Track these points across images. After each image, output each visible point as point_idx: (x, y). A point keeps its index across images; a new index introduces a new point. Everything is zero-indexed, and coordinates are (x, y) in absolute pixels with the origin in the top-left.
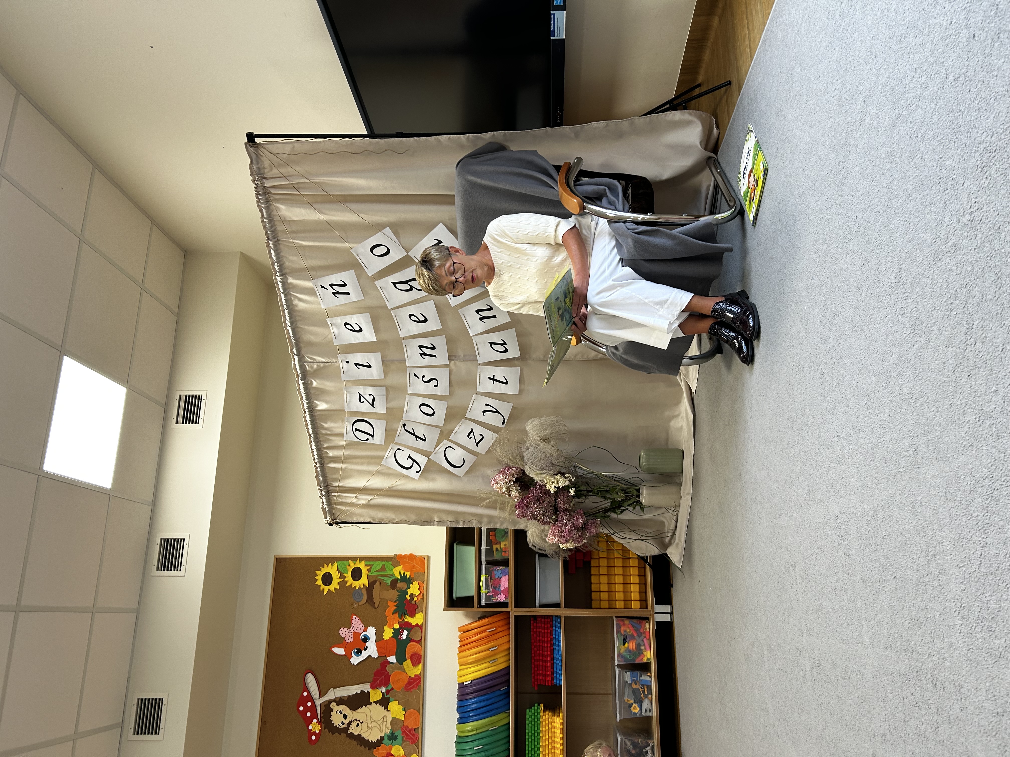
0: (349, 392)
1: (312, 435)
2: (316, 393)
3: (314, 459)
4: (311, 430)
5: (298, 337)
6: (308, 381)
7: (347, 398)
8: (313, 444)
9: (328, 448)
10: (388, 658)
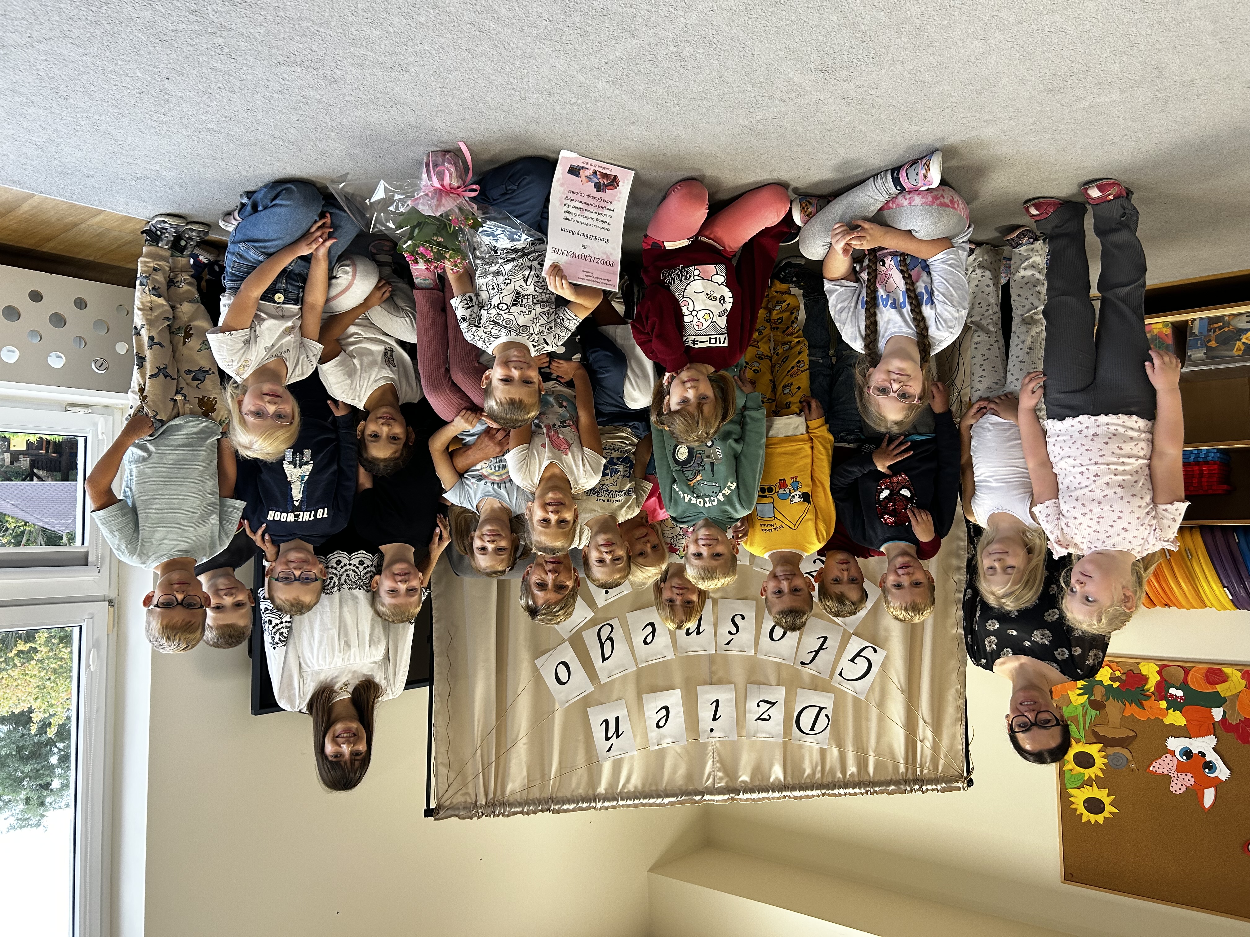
0: (756, 732)
1: (823, 791)
2: (760, 777)
3: (862, 794)
4: (815, 792)
5: (678, 792)
6: (742, 787)
7: (764, 738)
8: (836, 791)
9: (844, 772)
10: (1217, 720)
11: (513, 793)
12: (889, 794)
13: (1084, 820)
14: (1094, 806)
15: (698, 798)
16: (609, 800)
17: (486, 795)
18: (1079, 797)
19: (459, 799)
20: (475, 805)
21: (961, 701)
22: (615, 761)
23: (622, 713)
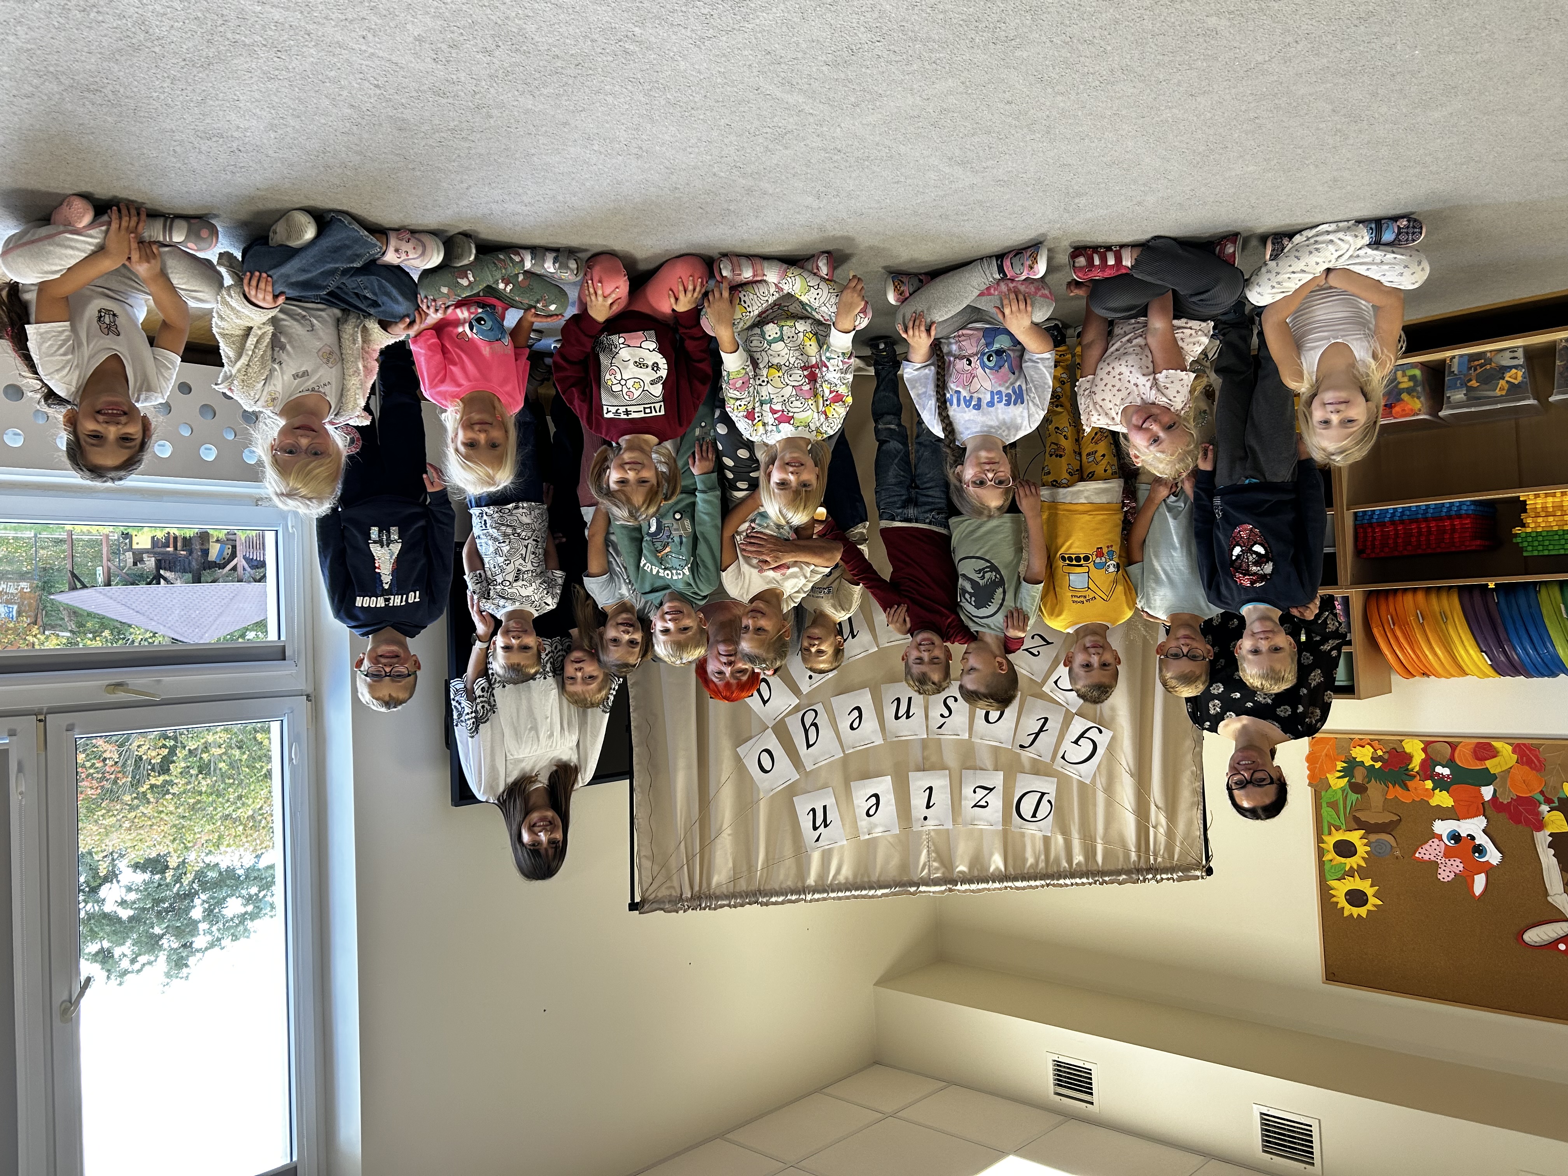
0: (973, 820)
1: (1048, 882)
2: (979, 867)
3: (1090, 884)
4: (1038, 883)
5: (892, 883)
6: (960, 877)
7: (982, 826)
8: (1062, 881)
9: (1070, 860)
10: (1486, 799)
11: (719, 885)
12: (1120, 884)
13: (1346, 914)
14: (1356, 898)
15: (913, 889)
16: (819, 892)
17: (692, 888)
18: (1340, 889)
19: (663, 892)
20: (681, 898)
21: (1197, 784)
22: (823, 851)
23: (830, 802)
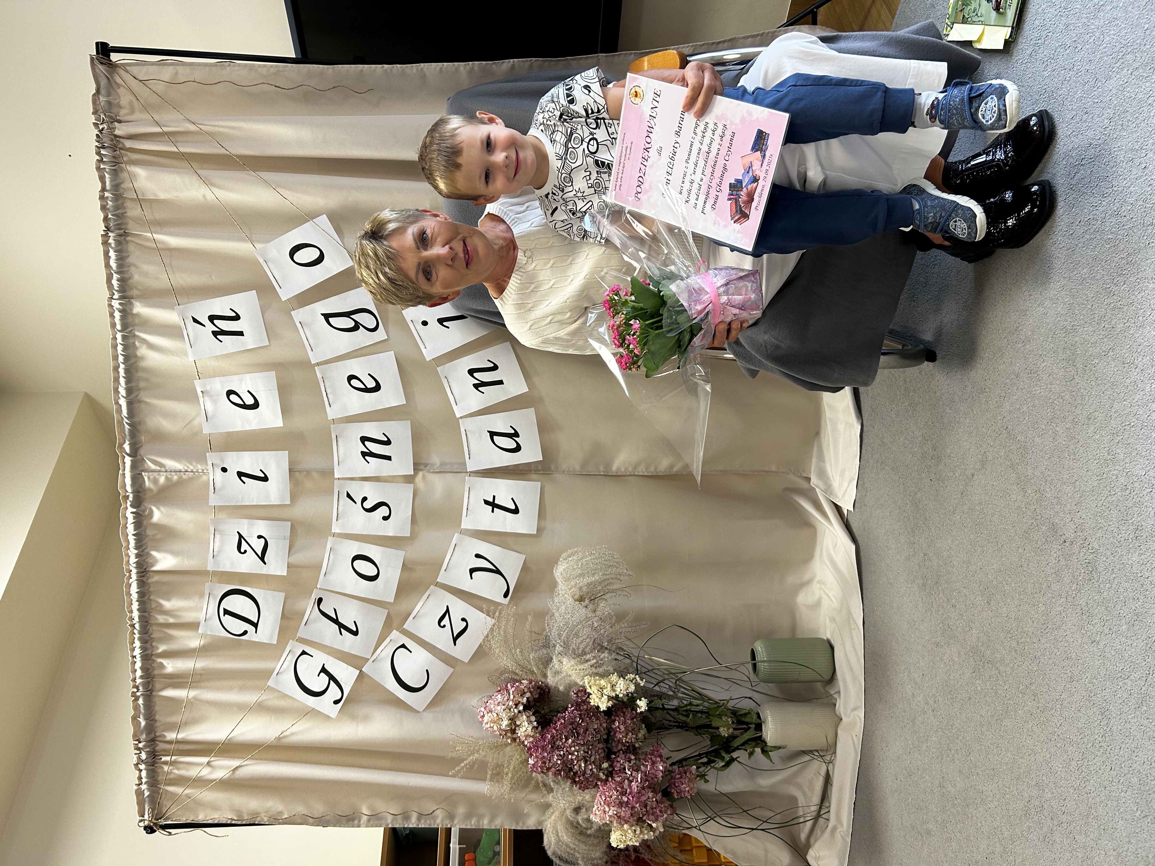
0: (220, 532)
1: (137, 626)
2: (158, 537)
3: (134, 680)
5: (136, 419)
6: (144, 511)
7: (214, 544)
8: (137, 644)
9: (167, 655)
11: (132, 177)
12: (134, 718)
15: (127, 447)
16: (123, 318)
17: (131, 137)
19: (125, 98)
20: (115, 120)
21: (266, 819)
22: (179, 328)
23: (249, 341)
